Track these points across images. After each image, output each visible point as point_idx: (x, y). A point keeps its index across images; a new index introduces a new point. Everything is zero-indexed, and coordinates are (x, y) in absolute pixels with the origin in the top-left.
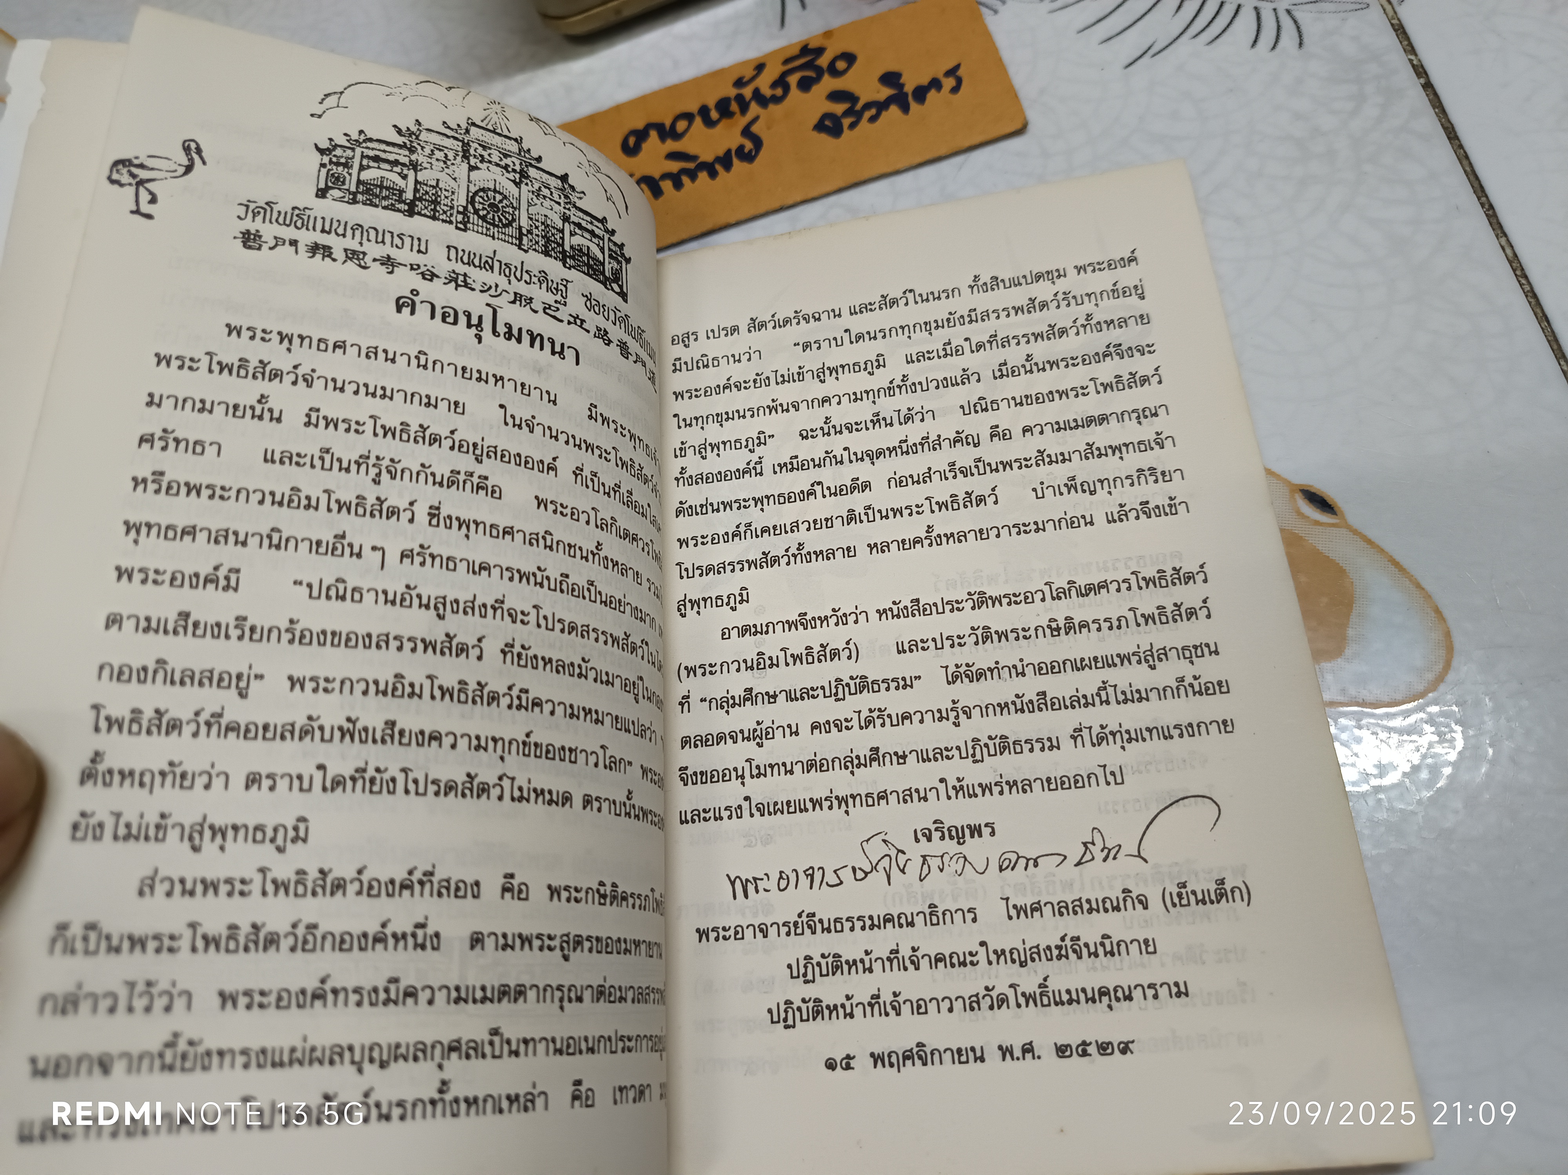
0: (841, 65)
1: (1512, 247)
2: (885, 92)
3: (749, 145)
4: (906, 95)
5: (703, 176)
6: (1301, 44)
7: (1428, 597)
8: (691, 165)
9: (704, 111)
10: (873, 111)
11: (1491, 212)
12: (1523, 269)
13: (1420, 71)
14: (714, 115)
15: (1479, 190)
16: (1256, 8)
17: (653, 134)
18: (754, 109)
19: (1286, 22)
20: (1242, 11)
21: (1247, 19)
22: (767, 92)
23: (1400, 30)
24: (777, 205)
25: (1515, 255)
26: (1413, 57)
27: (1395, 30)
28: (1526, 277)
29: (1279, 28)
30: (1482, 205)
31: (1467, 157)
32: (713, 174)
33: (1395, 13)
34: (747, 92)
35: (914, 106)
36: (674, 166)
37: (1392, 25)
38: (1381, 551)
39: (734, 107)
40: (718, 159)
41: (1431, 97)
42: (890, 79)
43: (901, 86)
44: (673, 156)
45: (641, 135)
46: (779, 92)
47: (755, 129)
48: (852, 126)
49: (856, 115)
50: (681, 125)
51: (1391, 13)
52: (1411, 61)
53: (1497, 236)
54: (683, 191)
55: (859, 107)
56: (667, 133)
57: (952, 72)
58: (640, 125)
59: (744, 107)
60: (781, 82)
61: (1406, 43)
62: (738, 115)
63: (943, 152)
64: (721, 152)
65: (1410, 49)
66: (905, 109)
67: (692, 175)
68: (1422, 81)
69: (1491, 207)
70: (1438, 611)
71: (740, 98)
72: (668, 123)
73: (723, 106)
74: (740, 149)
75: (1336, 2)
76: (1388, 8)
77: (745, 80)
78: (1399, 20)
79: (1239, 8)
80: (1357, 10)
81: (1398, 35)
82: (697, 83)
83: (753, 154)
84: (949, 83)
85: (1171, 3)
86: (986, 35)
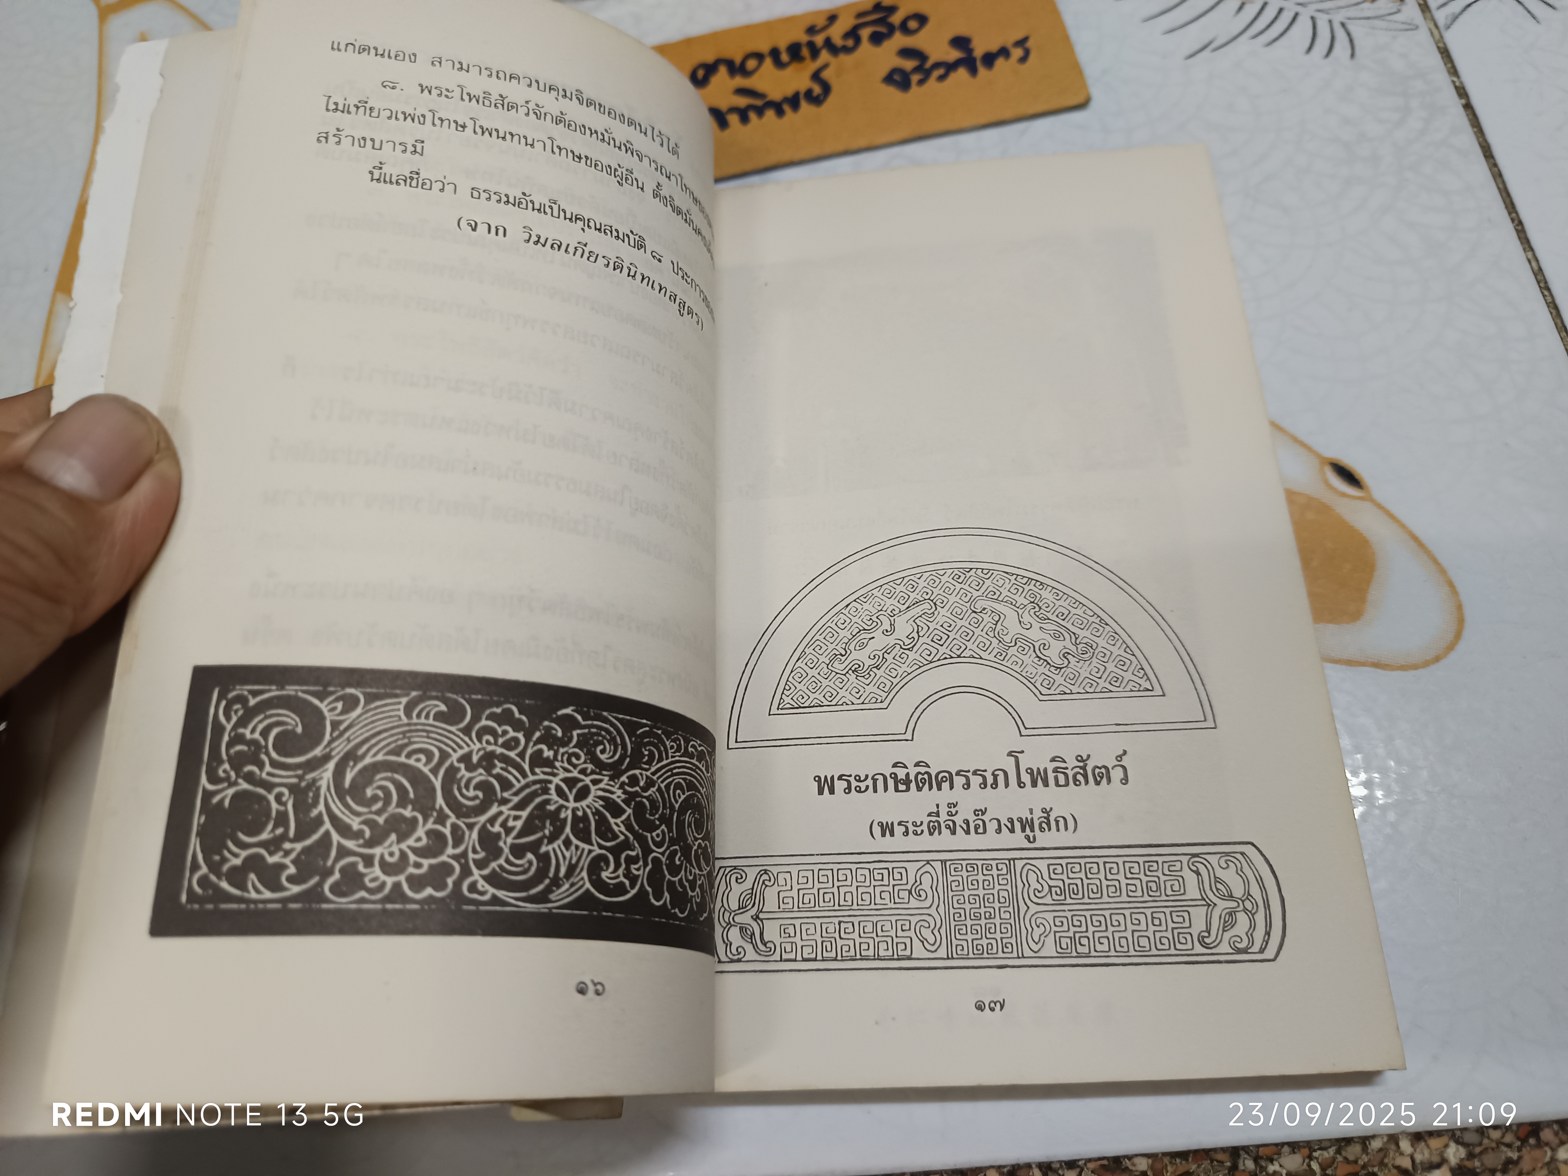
0: (913, 24)
1: (1537, 260)
2: (954, 55)
3: (817, 90)
4: (974, 60)
5: (770, 114)
6: (1353, 55)
7: (1444, 573)
8: (759, 103)
9: (775, 53)
10: (941, 71)
11: (1520, 228)
12: (1546, 282)
13: (1462, 92)
14: (785, 57)
15: (1510, 206)
16: (1313, 18)
17: (723, 70)
18: (824, 56)
19: (1340, 34)
20: (1300, 19)
21: (1303, 28)
22: (838, 41)
23: (1445, 53)
25: (1540, 269)
26: (1455, 79)
27: (1441, 53)
28: (1548, 289)
29: (1333, 39)
30: (1513, 220)
31: (1500, 175)
32: (780, 112)
33: (1441, 37)
34: (819, 39)
35: (982, 71)
37: (1438, 48)
38: (1402, 526)
39: (805, 52)
40: (786, 100)
41: (1471, 117)
42: (961, 42)
43: (970, 51)
44: (742, 91)
45: (710, 69)
46: (850, 43)
47: (826, 75)
48: (921, 82)
49: (924, 72)
50: (751, 64)
51: (1437, 37)
52: (1454, 82)
53: (1524, 250)
54: (750, 126)
55: (928, 65)
56: (736, 69)
57: (1021, 43)
58: (710, 58)
59: (815, 53)
60: (853, 34)
61: (1449, 65)
62: (808, 60)
63: (1010, 115)
64: (789, 92)
65: (1453, 71)
66: (973, 71)
67: (760, 112)
68: (1463, 101)
69: (1520, 223)
70: (1452, 586)
71: (811, 45)
72: (738, 60)
73: (795, 51)
74: (809, 94)
75: (1388, 21)
76: (1436, 32)
77: (817, 28)
78: (1445, 44)
79: (1296, 16)
80: (1407, 30)
81: (1442, 58)
82: (769, 26)
83: (822, 98)
84: (1017, 53)
85: (1233, 4)
86: (1055, 13)
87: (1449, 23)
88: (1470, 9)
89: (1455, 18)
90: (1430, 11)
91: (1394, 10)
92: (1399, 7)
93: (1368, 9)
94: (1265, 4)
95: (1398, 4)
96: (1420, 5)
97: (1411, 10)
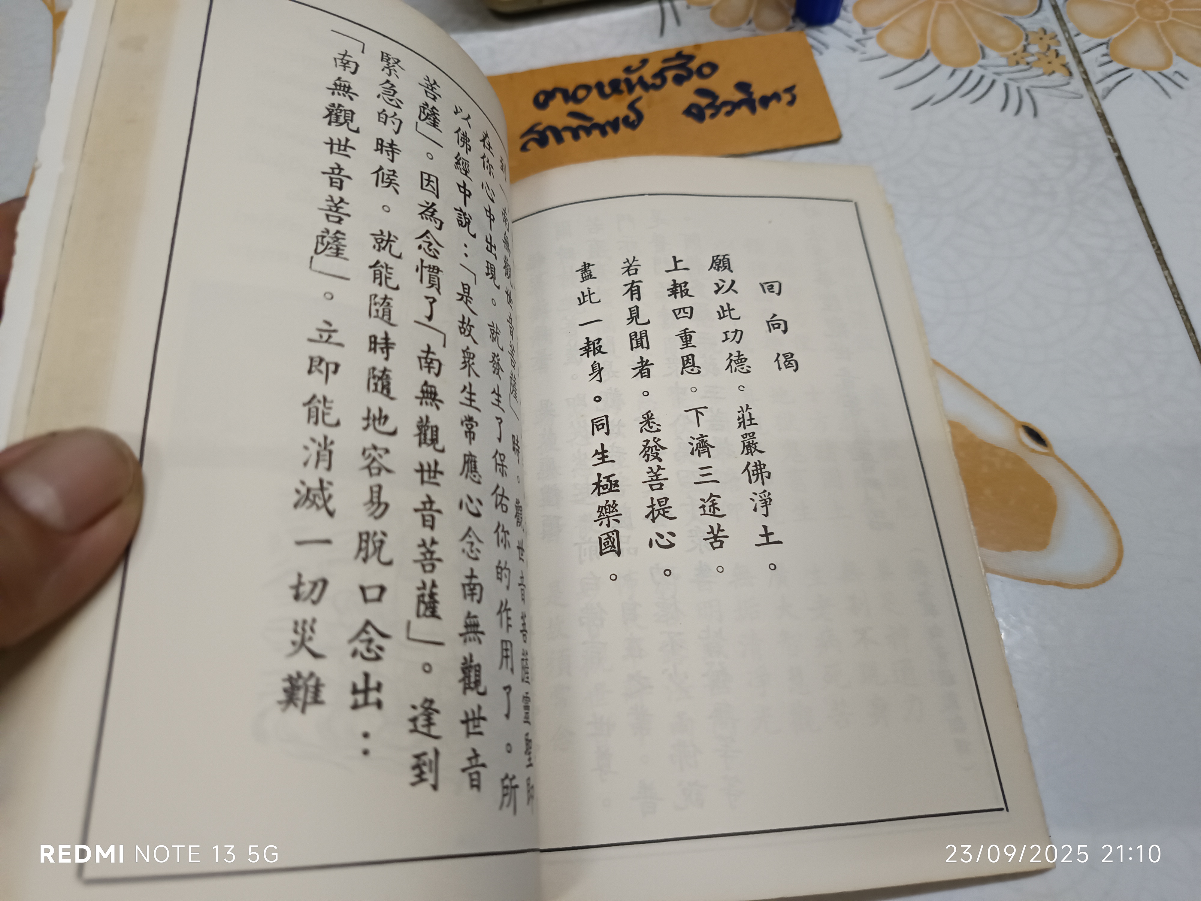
0: (706, 70)
1: (1172, 278)
2: (738, 96)
3: (633, 117)
4: (754, 101)
5: (596, 133)
6: (1035, 114)
7: (1107, 512)
8: (587, 124)
9: (600, 86)
10: (728, 108)
11: (1159, 252)
12: (1178, 294)
13: (1115, 147)
14: (607, 90)
16: (1005, 85)
17: (559, 96)
18: (638, 91)
19: (1026, 98)
20: (996, 85)
21: (998, 92)
22: (649, 80)
23: (1102, 117)
25: (1174, 284)
26: (1110, 137)
27: (1100, 117)
28: (1180, 300)
29: (1021, 101)
30: (1153, 246)
32: (604, 133)
33: (1100, 104)
34: (634, 77)
35: (759, 110)
36: (574, 123)
37: (1098, 113)
38: (1077, 476)
39: (623, 87)
40: (608, 123)
41: (1122, 166)
42: (743, 86)
43: (751, 94)
44: (573, 114)
45: (550, 95)
46: (658, 82)
47: (638, 105)
48: (713, 116)
49: (716, 109)
50: (581, 93)
51: (1097, 104)
52: (1109, 139)
53: (1162, 269)
54: (580, 142)
55: (719, 102)
56: (570, 96)
57: (789, 90)
58: (549, 87)
59: (631, 88)
60: (660, 74)
61: (1106, 127)
62: (626, 93)
64: (611, 118)
65: (1109, 131)
66: (753, 110)
67: (588, 131)
68: (1116, 154)
69: (1159, 248)
70: (1113, 523)
71: (628, 81)
72: (571, 90)
73: (615, 85)
74: (626, 119)
75: (1060, 90)
76: (1095, 101)
77: (632, 69)
78: (1102, 110)
79: (993, 83)
80: (1074, 98)
81: (1101, 121)
82: (595, 64)
83: (636, 123)
84: (786, 97)
85: (947, 70)
86: (815, 68)
87: (1105, 94)
88: (1120, 85)
89: (1110, 91)
90: (1091, 85)
91: (1065, 82)
92: (1069, 81)
93: (1046, 80)
94: (971, 72)
95: (1068, 77)
96: (1084, 79)
97: (1077, 83)
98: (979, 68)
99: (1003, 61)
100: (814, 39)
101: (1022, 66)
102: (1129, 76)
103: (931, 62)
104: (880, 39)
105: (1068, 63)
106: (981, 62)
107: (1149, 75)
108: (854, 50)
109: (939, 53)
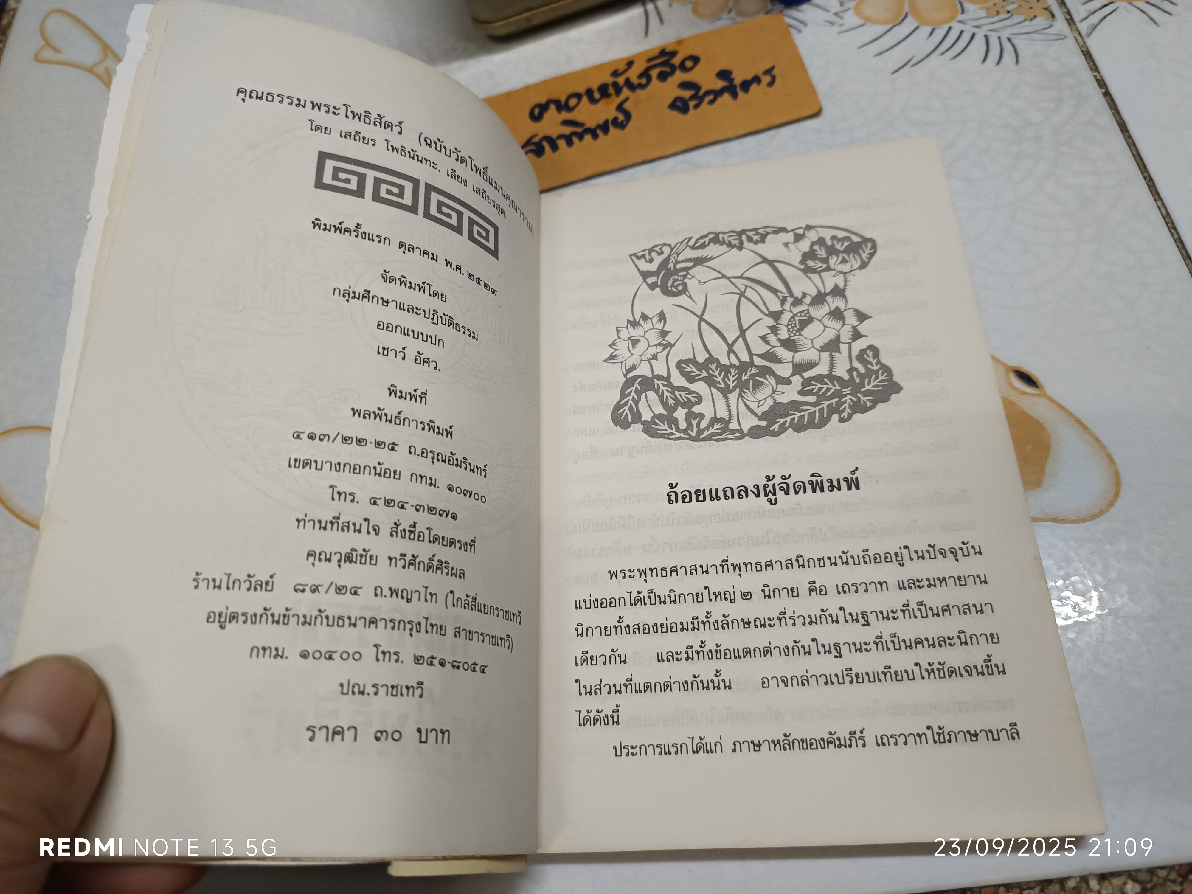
0: (689, 64)
1: (1165, 207)
2: (720, 84)
3: (621, 117)
4: (735, 87)
5: (588, 137)
6: (1017, 62)
7: (1103, 447)
8: (580, 130)
9: (589, 92)
10: (711, 97)
11: (1151, 183)
12: (1173, 223)
13: (1101, 83)
14: (597, 95)
15: (1142, 165)
16: (986, 36)
17: (552, 107)
18: (626, 92)
19: (1007, 46)
20: (976, 38)
21: (979, 44)
22: (635, 80)
23: (1087, 55)
24: (640, 159)
25: (1168, 213)
26: (1096, 74)
27: (1084, 55)
28: (1175, 228)
29: (1002, 50)
30: (1145, 176)
31: (1134, 142)
32: (595, 136)
33: (1084, 43)
34: (621, 80)
35: (741, 94)
37: (1082, 51)
38: (1071, 414)
39: (611, 90)
40: (599, 126)
41: (1110, 101)
42: (724, 75)
43: (732, 80)
44: (567, 123)
45: (544, 108)
46: (644, 81)
47: (627, 106)
48: (696, 106)
49: (699, 98)
50: (573, 102)
51: (1081, 43)
52: (1095, 76)
53: (1155, 200)
54: (573, 147)
55: (701, 93)
56: (562, 106)
57: (768, 72)
58: (543, 100)
59: (618, 90)
60: (645, 74)
61: (1092, 64)
62: (614, 96)
63: (761, 126)
64: (601, 121)
65: (1094, 67)
66: (735, 95)
67: (581, 137)
68: (1103, 90)
69: (1151, 177)
70: (1110, 458)
71: (615, 85)
72: (563, 100)
73: (604, 90)
74: (615, 120)
75: (1043, 34)
76: (1080, 39)
77: (619, 72)
78: (1087, 48)
79: (973, 35)
80: (1058, 40)
81: (1086, 58)
82: (584, 73)
83: (625, 123)
84: (766, 79)
85: (926, 30)
86: (793, 47)
87: (1090, 32)
88: (1105, 21)
89: (1094, 27)
90: (1075, 24)
91: (1047, 26)
92: (1051, 23)
93: (1028, 26)
94: (950, 28)
95: (1051, 20)
96: (1067, 20)
97: (1060, 24)
98: (958, 23)
99: (983, 13)
100: (793, 18)
101: (1003, 16)
102: (1115, 10)
103: (909, 24)
104: (857, 10)
105: (1050, 6)
106: (961, 17)
107: (1135, 6)
108: (832, 23)
109: (917, 14)
